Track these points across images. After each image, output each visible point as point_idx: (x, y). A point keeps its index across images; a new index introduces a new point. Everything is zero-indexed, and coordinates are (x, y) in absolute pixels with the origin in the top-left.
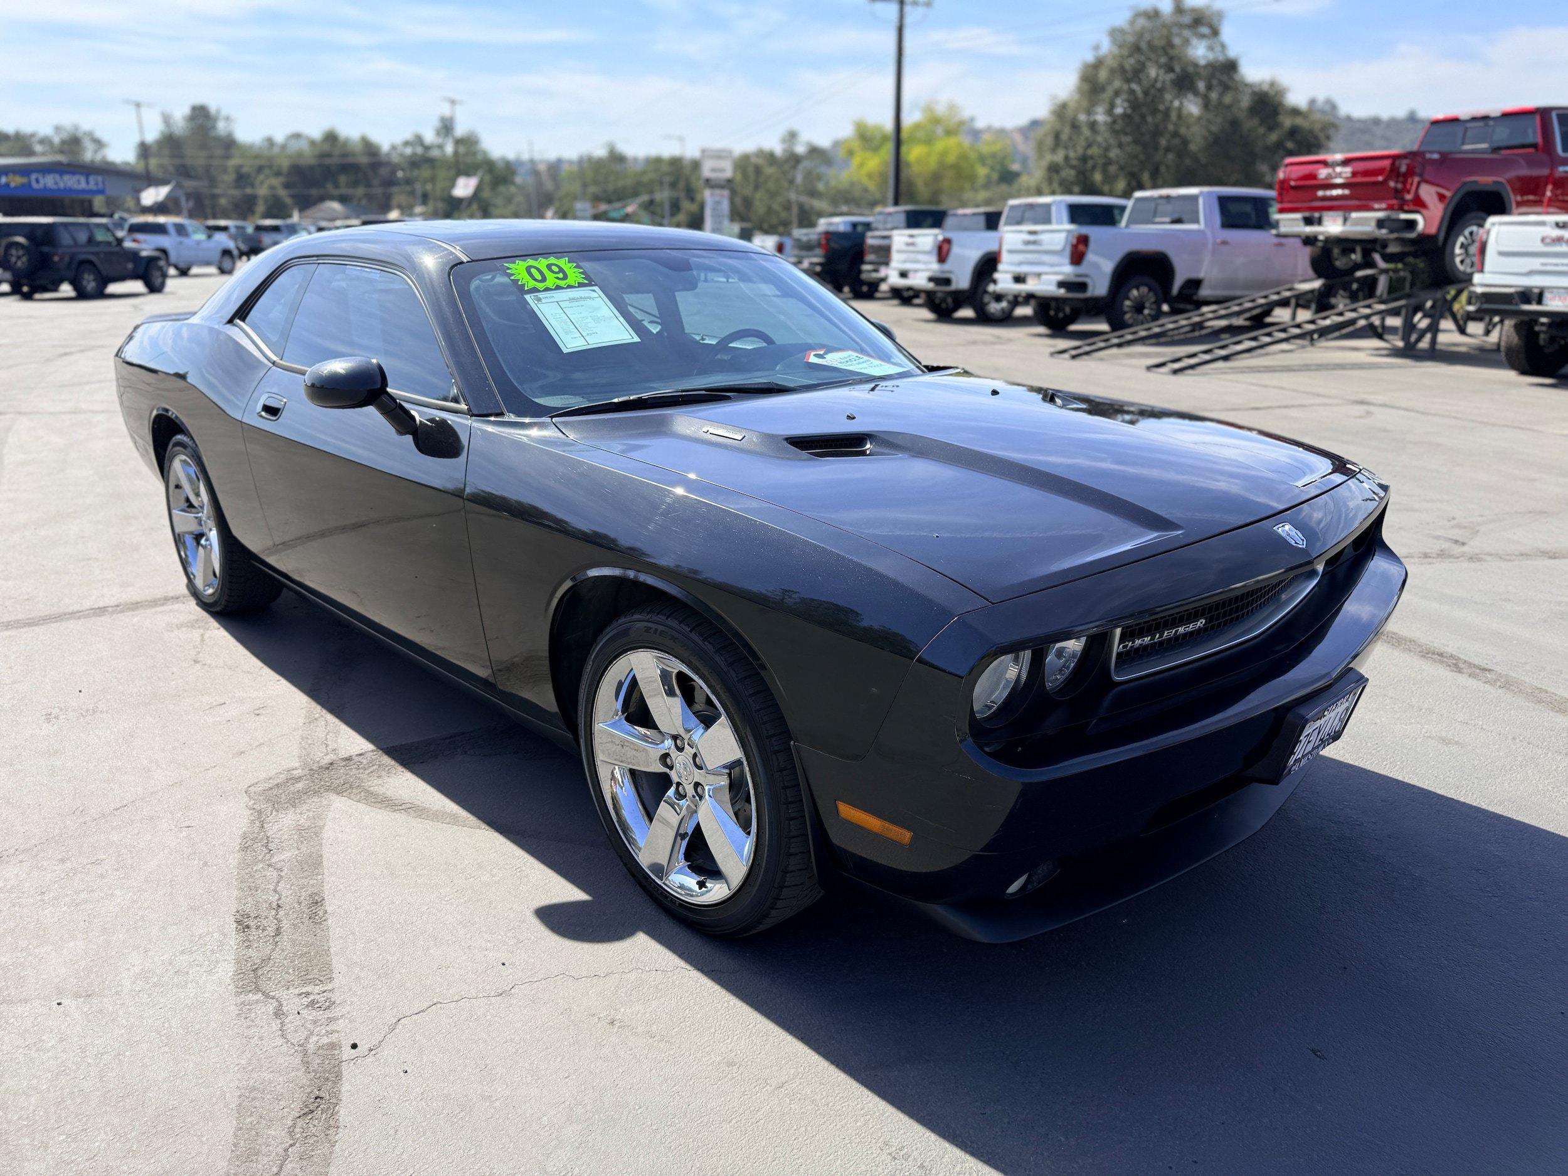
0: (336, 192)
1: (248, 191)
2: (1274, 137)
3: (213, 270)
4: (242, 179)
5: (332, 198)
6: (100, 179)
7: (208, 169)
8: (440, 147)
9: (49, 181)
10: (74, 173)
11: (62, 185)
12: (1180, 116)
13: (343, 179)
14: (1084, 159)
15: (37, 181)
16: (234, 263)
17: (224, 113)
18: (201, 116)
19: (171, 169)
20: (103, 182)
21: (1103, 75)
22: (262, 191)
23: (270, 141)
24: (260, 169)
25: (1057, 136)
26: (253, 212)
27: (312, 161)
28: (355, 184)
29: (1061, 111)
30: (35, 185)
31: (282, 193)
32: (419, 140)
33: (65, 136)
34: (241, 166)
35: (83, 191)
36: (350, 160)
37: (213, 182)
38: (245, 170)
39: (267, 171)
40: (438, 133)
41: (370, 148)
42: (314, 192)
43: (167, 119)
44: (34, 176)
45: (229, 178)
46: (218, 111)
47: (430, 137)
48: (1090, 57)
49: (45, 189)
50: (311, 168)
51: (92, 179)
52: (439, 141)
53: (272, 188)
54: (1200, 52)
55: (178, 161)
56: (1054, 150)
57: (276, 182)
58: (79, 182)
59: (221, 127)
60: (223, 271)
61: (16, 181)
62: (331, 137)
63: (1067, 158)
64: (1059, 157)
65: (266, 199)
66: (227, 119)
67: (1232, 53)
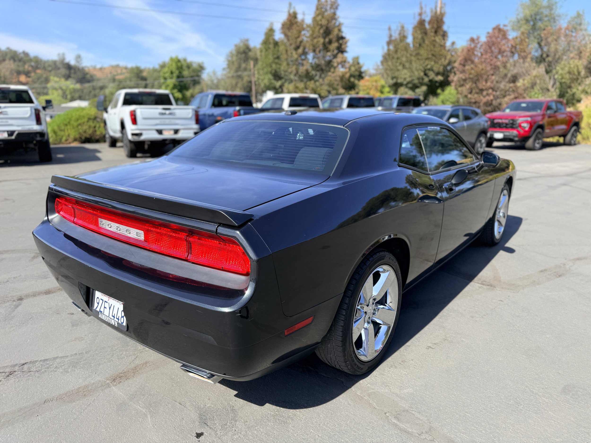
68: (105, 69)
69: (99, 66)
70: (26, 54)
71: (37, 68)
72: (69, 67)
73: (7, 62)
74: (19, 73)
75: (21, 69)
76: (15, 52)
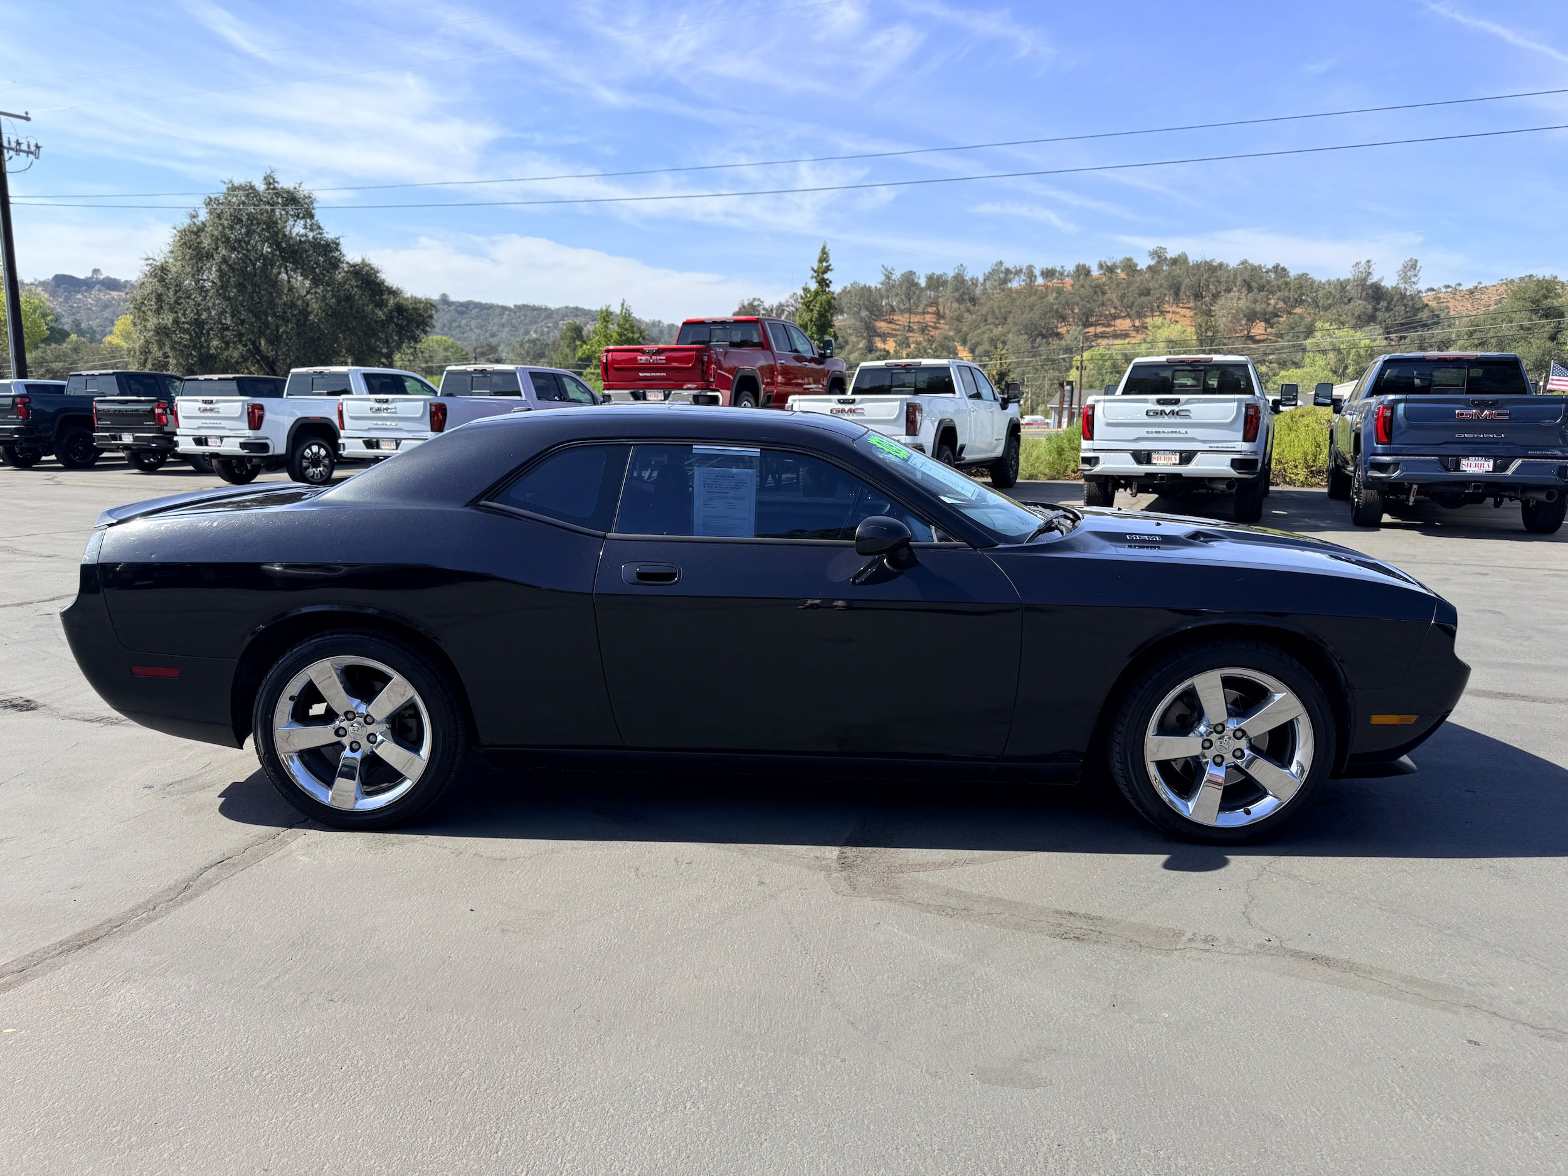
2: (380, 314)
12: (291, 289)
14: (198, 323)
21: (206, 242)
25: (159, 298)
29: (161, 272)
48: (185, 222)
54: (297, 229)
56: (158, 311)
63: (176, 322)
64: (168, 319)
67: (330, 234)
68: (1484, 290)
69: (1467, 286)
70: (1280, 271)
71: (1299, 302)
72: (1377, 294)
73: (1234, 294)
74: (1252, 317)
75: (1259, 308)
76: (1255, 270)
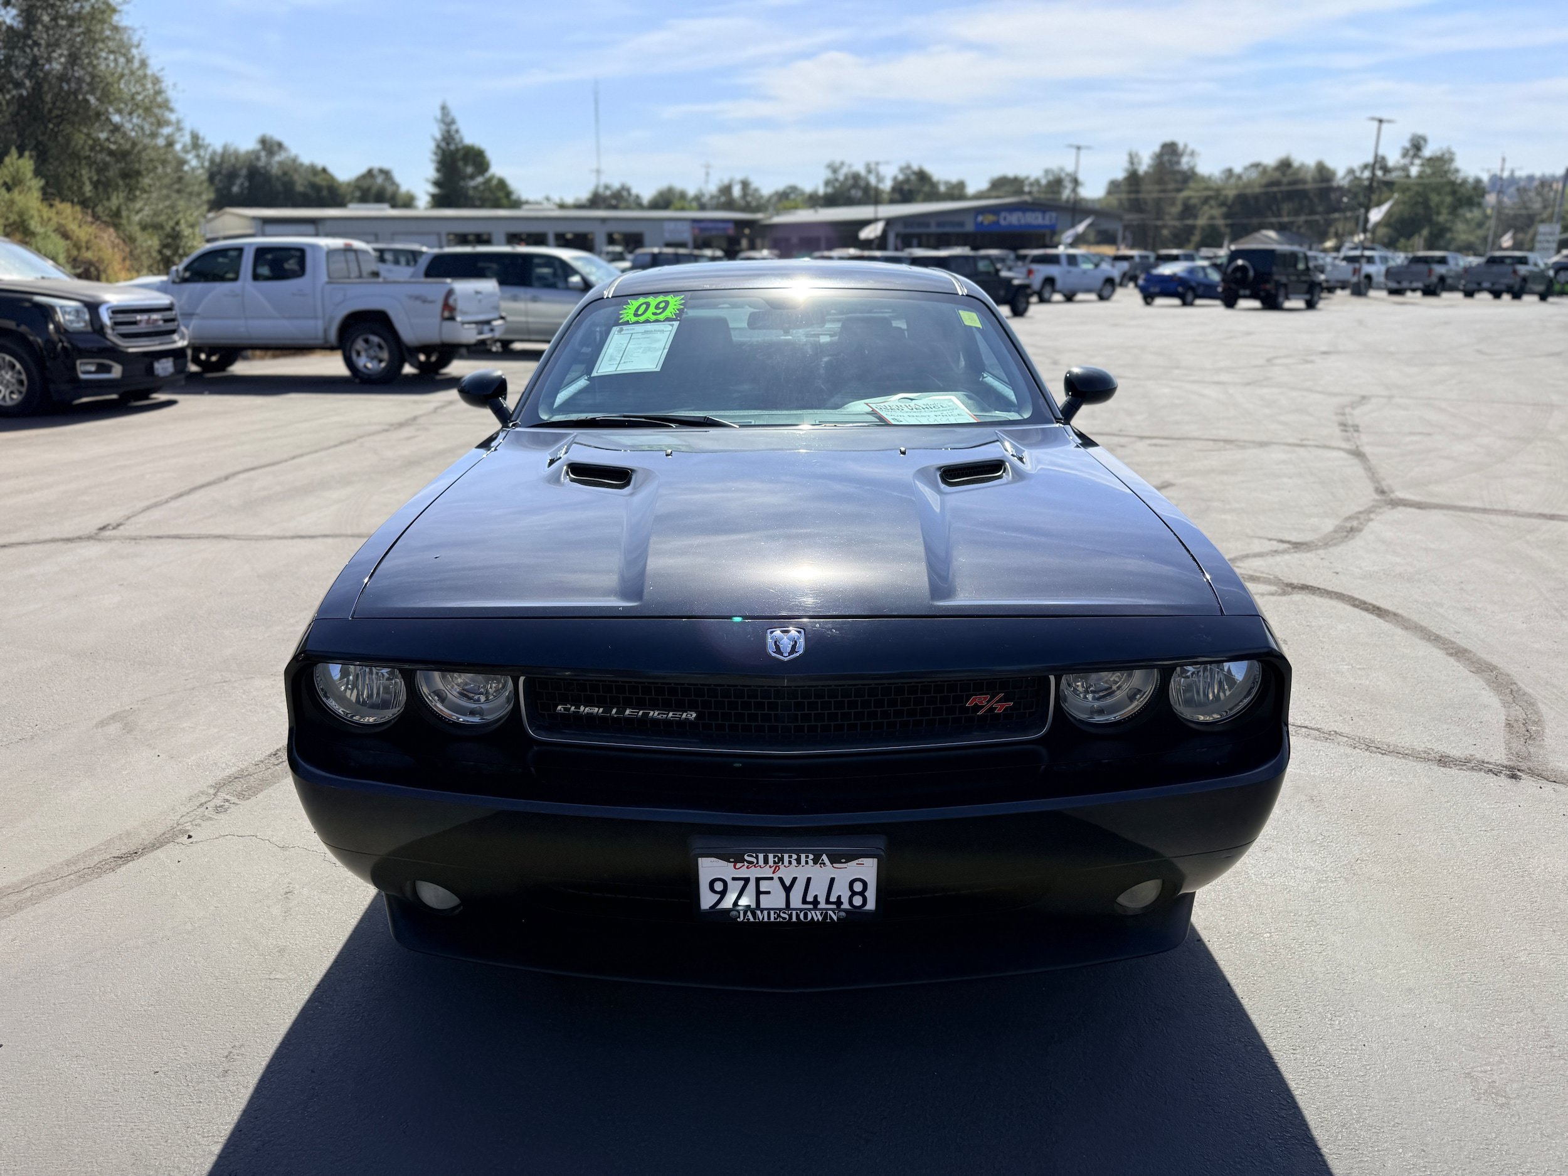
0: (1274, 220)
1: (1190, 222)
3: (1093, 297)
4: (1188, 210)
5: (1271, 227)
6: (1054, 214)
7: (1158, 202)
8: (1405, 169)
9: (1014, 219)
10: (1033, 211)
11: (1023, 222)
13: (1286, 207)
15: (1005, 219)
16: (1113, 291)
17: (1191, 147)
18: (1170, 151)
19: (1126, 204)
20: (1057, 219)
22: (1202, 221)
23: (1229, 172)
24: (1206, 200)
26: (1188, 241)
27: (1257, 190)
28: (1297, 213)
30: (1002, 222)
31: (1220, 222)
32: (1379, 162)
33: (1051, 178)
34: (1189, 198)
35: (1039, 226)
36: (1300, 187)
37: (1159, 213)
38: (1193, 201)
39: (1213, 202)
40: (1405, 155)
41: (1324, 173)
42: (1255, 221)
43: (1132, 158)
44: (1003, 214)
45: (1176, 210)
46: (1186, 146)
47: (1394, 158)
49: (1011, 226)
50: (1256, 197)
51: (1048, 215)
52: (1403, 162)
53: (1212, 218)
55: (1133, 196)
57: (1217, 212)
58: (1036, 218)
59: (1185, 163)
60: (1102, 298)
61: (989, 218)
62: (1285, 165)
65: (1203, 229)
66: (1192, 154)
